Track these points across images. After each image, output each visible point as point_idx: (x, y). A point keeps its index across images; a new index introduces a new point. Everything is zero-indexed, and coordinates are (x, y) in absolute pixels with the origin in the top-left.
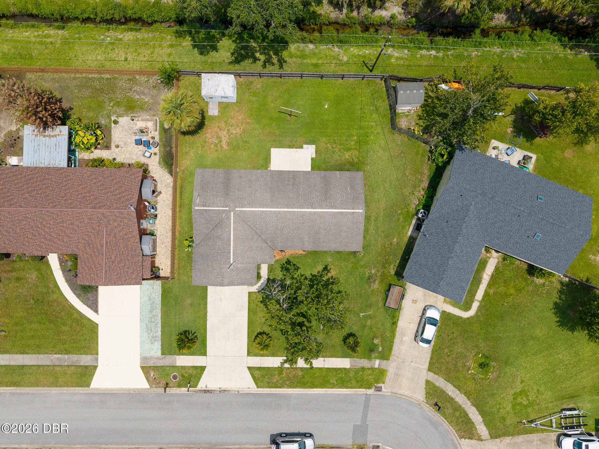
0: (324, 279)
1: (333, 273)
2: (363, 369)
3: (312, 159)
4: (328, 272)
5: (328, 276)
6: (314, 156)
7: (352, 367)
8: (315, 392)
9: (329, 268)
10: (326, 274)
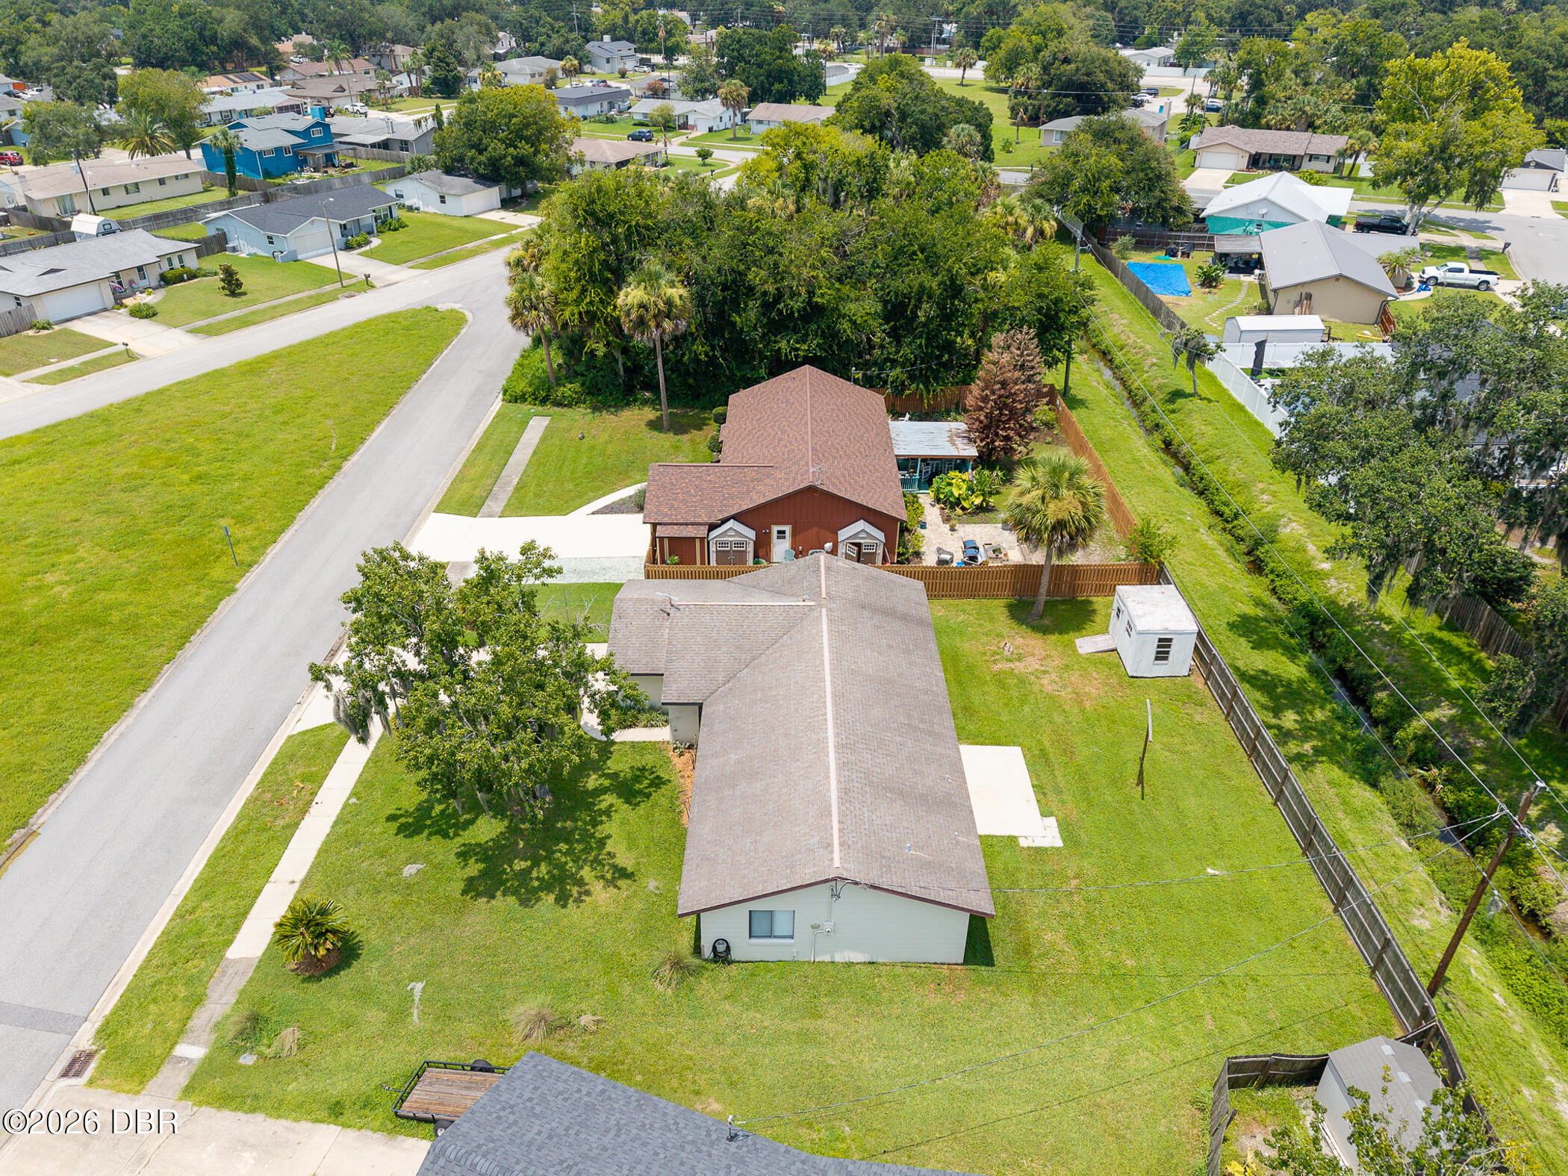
0: (586, 873)
1: (601, 894)
2: (197, 1001)
3: (1012, 840)
4: (607, 881)
5: (596, 883)
6: (1023, 843)
7: (223, 964)
8: (191, 866)
9: (620, 883)
10: (603, 877)
